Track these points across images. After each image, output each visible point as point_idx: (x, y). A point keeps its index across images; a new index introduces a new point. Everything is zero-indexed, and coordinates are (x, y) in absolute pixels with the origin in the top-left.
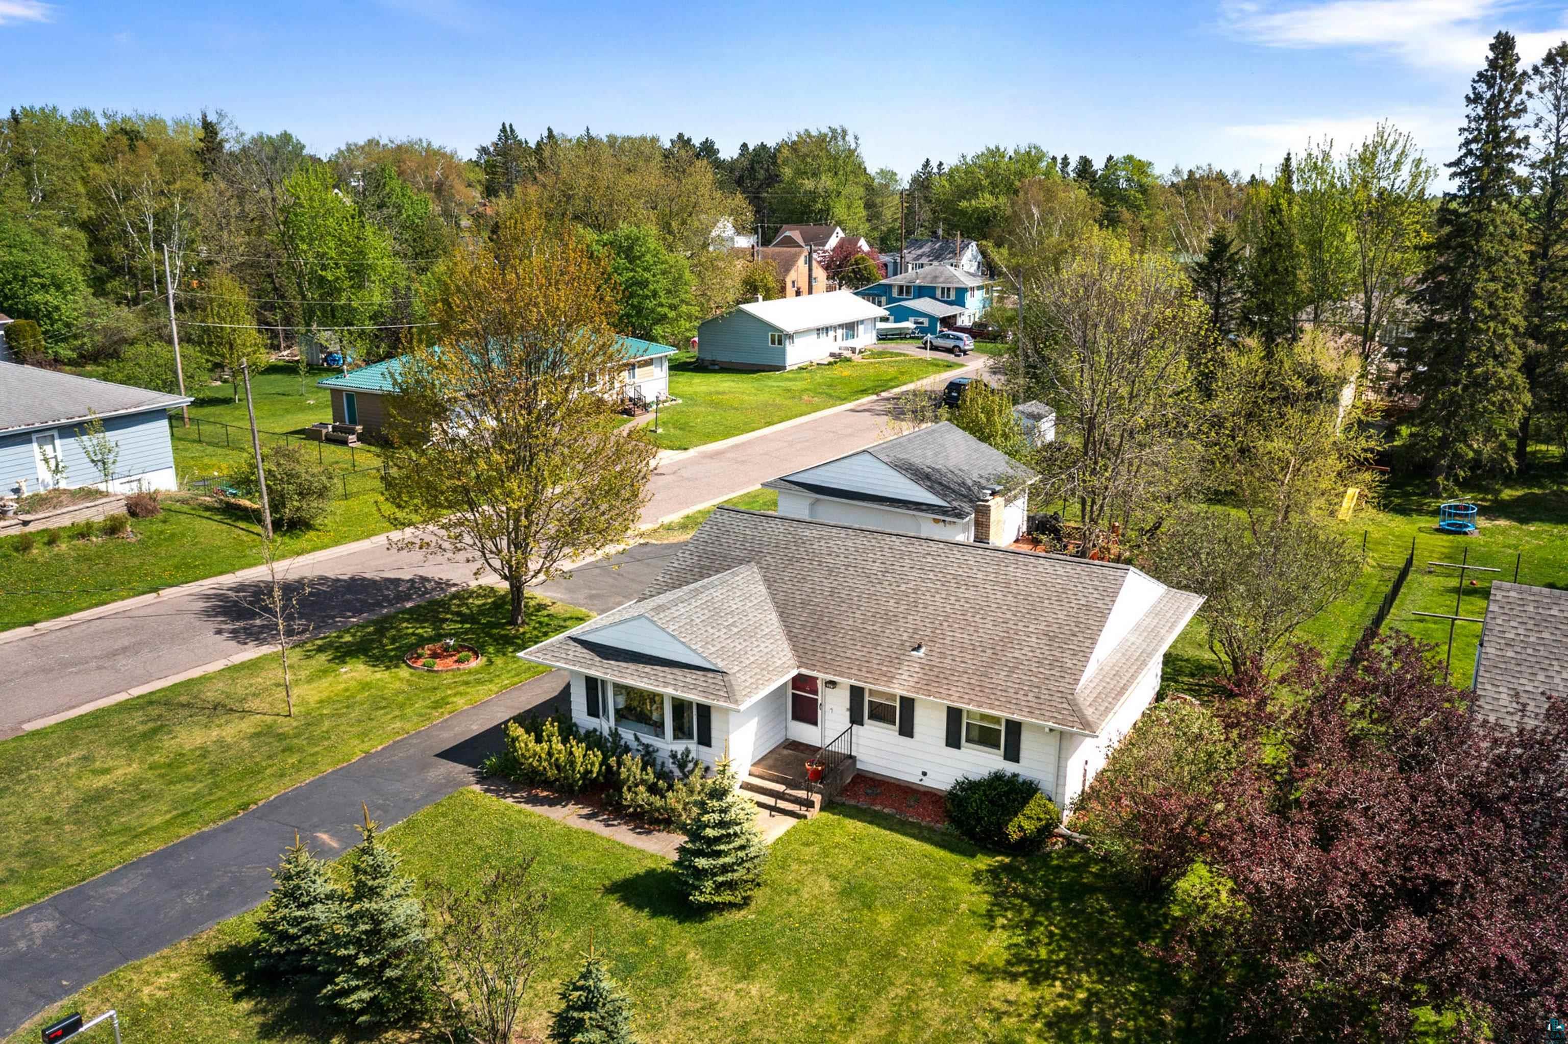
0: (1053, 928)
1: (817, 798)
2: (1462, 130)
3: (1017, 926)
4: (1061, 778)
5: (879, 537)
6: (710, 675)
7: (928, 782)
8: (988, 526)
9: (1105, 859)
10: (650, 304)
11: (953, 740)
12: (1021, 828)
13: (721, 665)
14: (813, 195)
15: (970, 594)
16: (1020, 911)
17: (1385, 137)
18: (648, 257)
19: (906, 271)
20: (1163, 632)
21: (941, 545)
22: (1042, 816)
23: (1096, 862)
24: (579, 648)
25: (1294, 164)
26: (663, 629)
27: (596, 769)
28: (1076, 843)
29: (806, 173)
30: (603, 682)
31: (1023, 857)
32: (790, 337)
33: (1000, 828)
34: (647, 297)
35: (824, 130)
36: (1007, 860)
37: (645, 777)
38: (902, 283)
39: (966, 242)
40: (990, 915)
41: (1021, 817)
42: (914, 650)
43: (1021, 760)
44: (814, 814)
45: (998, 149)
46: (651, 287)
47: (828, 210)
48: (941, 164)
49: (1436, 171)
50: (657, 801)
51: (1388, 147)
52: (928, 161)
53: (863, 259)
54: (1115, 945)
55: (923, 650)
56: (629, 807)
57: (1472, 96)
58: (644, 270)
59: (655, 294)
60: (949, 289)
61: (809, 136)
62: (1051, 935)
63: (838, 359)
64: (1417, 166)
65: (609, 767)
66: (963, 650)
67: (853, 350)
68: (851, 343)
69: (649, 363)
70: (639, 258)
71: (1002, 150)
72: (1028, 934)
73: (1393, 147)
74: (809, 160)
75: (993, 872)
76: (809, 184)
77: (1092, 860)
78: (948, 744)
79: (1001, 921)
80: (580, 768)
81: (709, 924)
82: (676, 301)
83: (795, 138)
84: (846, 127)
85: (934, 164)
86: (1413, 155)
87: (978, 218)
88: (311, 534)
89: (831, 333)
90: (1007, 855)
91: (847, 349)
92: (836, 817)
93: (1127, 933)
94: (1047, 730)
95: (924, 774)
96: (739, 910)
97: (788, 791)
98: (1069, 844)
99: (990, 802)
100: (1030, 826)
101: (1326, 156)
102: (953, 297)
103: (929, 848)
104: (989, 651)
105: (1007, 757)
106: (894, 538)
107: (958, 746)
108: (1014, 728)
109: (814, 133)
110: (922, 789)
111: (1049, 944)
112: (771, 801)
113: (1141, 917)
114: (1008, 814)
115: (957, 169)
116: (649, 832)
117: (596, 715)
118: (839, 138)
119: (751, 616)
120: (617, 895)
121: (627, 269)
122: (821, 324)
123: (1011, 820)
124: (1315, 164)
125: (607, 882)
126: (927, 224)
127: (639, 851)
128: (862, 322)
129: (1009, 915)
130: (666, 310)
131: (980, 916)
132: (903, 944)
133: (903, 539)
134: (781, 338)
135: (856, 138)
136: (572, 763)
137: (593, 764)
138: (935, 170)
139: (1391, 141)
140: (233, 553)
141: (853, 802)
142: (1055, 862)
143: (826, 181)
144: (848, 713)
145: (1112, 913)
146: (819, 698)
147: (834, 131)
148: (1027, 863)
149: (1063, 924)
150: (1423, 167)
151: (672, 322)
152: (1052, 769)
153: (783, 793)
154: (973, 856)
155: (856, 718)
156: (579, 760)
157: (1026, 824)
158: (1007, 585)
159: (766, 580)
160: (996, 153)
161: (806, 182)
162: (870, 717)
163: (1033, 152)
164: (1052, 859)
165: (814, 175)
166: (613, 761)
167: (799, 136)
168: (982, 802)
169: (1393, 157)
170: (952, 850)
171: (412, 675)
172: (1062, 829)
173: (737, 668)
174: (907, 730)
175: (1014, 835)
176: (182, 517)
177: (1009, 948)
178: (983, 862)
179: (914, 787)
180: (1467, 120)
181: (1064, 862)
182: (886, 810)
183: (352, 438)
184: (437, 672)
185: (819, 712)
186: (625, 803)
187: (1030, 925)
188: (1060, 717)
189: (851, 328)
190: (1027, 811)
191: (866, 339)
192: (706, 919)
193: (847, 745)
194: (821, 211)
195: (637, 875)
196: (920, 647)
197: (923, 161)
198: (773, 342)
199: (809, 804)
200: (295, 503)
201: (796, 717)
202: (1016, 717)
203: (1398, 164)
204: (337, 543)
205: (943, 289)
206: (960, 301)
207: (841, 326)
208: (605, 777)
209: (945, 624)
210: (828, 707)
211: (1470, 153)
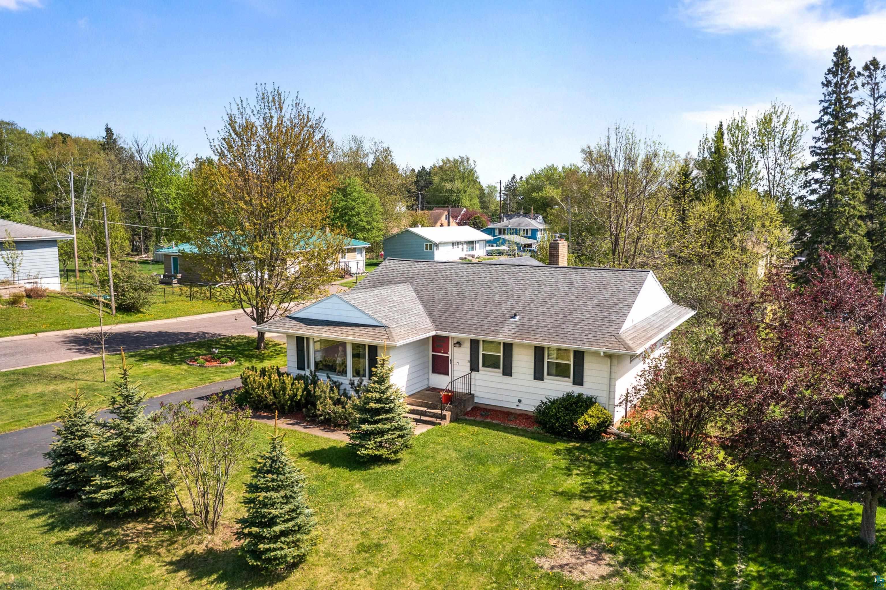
0: (612, 476)
1: (448, 414)
2: (821, 101)
3: (587, 474)
4: (612, 394)
5: (488, 266)
6: (377, 329)
7: (522, 407)
8: (557, 256)
9: (643, 445)
10: (356, 219)
11: (538, 376)
12: (586, 423)
13: (384, 322)
14: (451, 191)
15: (548, 289)
16: (589, 467)
17: (776, 109)
18: (355, 194)
19: (503, 221)
20: (672, 320)
21: (528, 267)
22: (600, 416)
23: (638, 447)
24: (293, 321)
25: (725, 127)
26: (347, 302)
27: (300, 393)
28: (623, 437)
29: (447, 180)
30: (308, 339)
31: (588, 443)
32: (437, 245)
33: (572, 424)
34: (353, 215)
35: (457, 158)
36: (578, 445)
37: (332, 395)
38: (501, 227)
39: (536, 215)
40: (568, 469)
41: (586, 416)
42: (512, 318)
43: (584, 384)
44: (446, 423)
45: (553, 165)
46: (356, 210)
47: (459, 200)
48: (521, 178)
49: (807, 127)
50: (339, 409)
51: (779, 114)
52: (514, 176)
53: (479, 217)
54: (657, 485)
55: (518, 317)
56: (321, 415)
57: (825, 83)
58: (353, 201)
59: (358, 214)
60: (527, 230)
61: (449, 160)
62: (611, 479)
63: (464, 261)
64: (796, 125)
65: (309, 392)
66: (544, 315)
67: (473, 256)
68: (472, 253)
69: (354, 250)
70: (350, 195)
71: (555, 166)
72: (595, 478)
73: (781, 113)
74: (448, 173)
75: (569, 451)
76: (448, 186)
77: (634, 446)
78: (535, 378)
79: (575, 472)
80: (289, 392)
81: (371, 471)
82: (370, 219)
83: (441, 164)
84: (469, 156)
85: (518, 177)
86: (793, 118)
87: (543, 203)
88: (140, 315)
89: (460, 246)
90: (578, 442)
91: (469, 255)
92: (461, 425)
93: (664, 480)
94: (602, 354)
95: (520, 401)
96: (393, 465)
97: (429, 410)
98: (618, 438)
99: (564, 407)
100: (593, 422)
101: (743, 120)
102: (529, 234)
103: (523, 439)
104: (561, 316)
105: (575, 383)
106: (498, 266)
107: (542, 379)
108: (579, 356)
109: (451, 159)
110: (518, 412)
111: (611, 483)
112: (418, 417)
113: (673, 473)
114: (578, 414)
115: (530, 177)
116: (333, 431)
117: (303, 369)
118: (465, 162)
119: (405, 304)
120: (307, 458)
121: (342, 200)
122: (455, 240)
123: (579, 418)
124: (738, 125)
125: (302, 452)
126: (514, 209)
127: (326, 439)
128: (479, 241)
129: (581, 469)
130: (365, 224)
131: (562, 469)
132: (507, 482)
133: (504, 266)
134: (432, 245)
135: (475, 162)
136: (284, 389)
137: (297, 389)
138: (518, 180)
139: (780, 110)
140: (89, 320)
141: (472, 418)
142: (610, 446)
143: (458, 184)
144: (469, 364)
145: (652, 470)
146: (450, 355)
147: (462, 158)
148: (591, 446)
149: (619, 474)
150: (800, 125)
151: (368, 230)
152: (606, 388)
153: (425, 411)
154: (554, 443)
155: (474, 368)
156: (289, 387)
157: (589, 420)
158: (572, 283)
159: (416, 290)
160: (552, 169)
161: (447, 184)
162: (484, 366)
163: (573, 167)
164: (609, 444)
165: (451, 181)
166: (311, 387)
167: (443, 161)
168: (559, 408)
169: (782, 119)
170: (540, 440)
171: (189, 368)
172: (614, 429)
173: (395, 326)
174: (508, 372)
175: (583, 428)
176: (59, 300)
177: (582, 484)
178: (561, 446)
179: (513, 411)
180: (823, 96)
181: (616, 446)
182: (494, 422)
183: (175, 281)
184: (206, 367)
185: (450, 365)
186: (318, 413)
187: (596, 474)
188: (610, 345)
189: (471, 243)
190: (589, 412)
191: (480, 252)
192: (369, 469)
193: (468, 387)
194: (455, 200)
195: (323, 450)
196: (515, 315)
197: (512, 176)
198: (427, 249)
199: (443, 417)
200: (131, 294)
201: (434, 371)
202: (581, 347)
203: (785, 123)
204: (155, 319)
205: (524, 230)
206: (533, 236)
207: (466, 243)
208: (306, 399)
209: (532, 304)
210: (455, 361)
211: (826, 113)
